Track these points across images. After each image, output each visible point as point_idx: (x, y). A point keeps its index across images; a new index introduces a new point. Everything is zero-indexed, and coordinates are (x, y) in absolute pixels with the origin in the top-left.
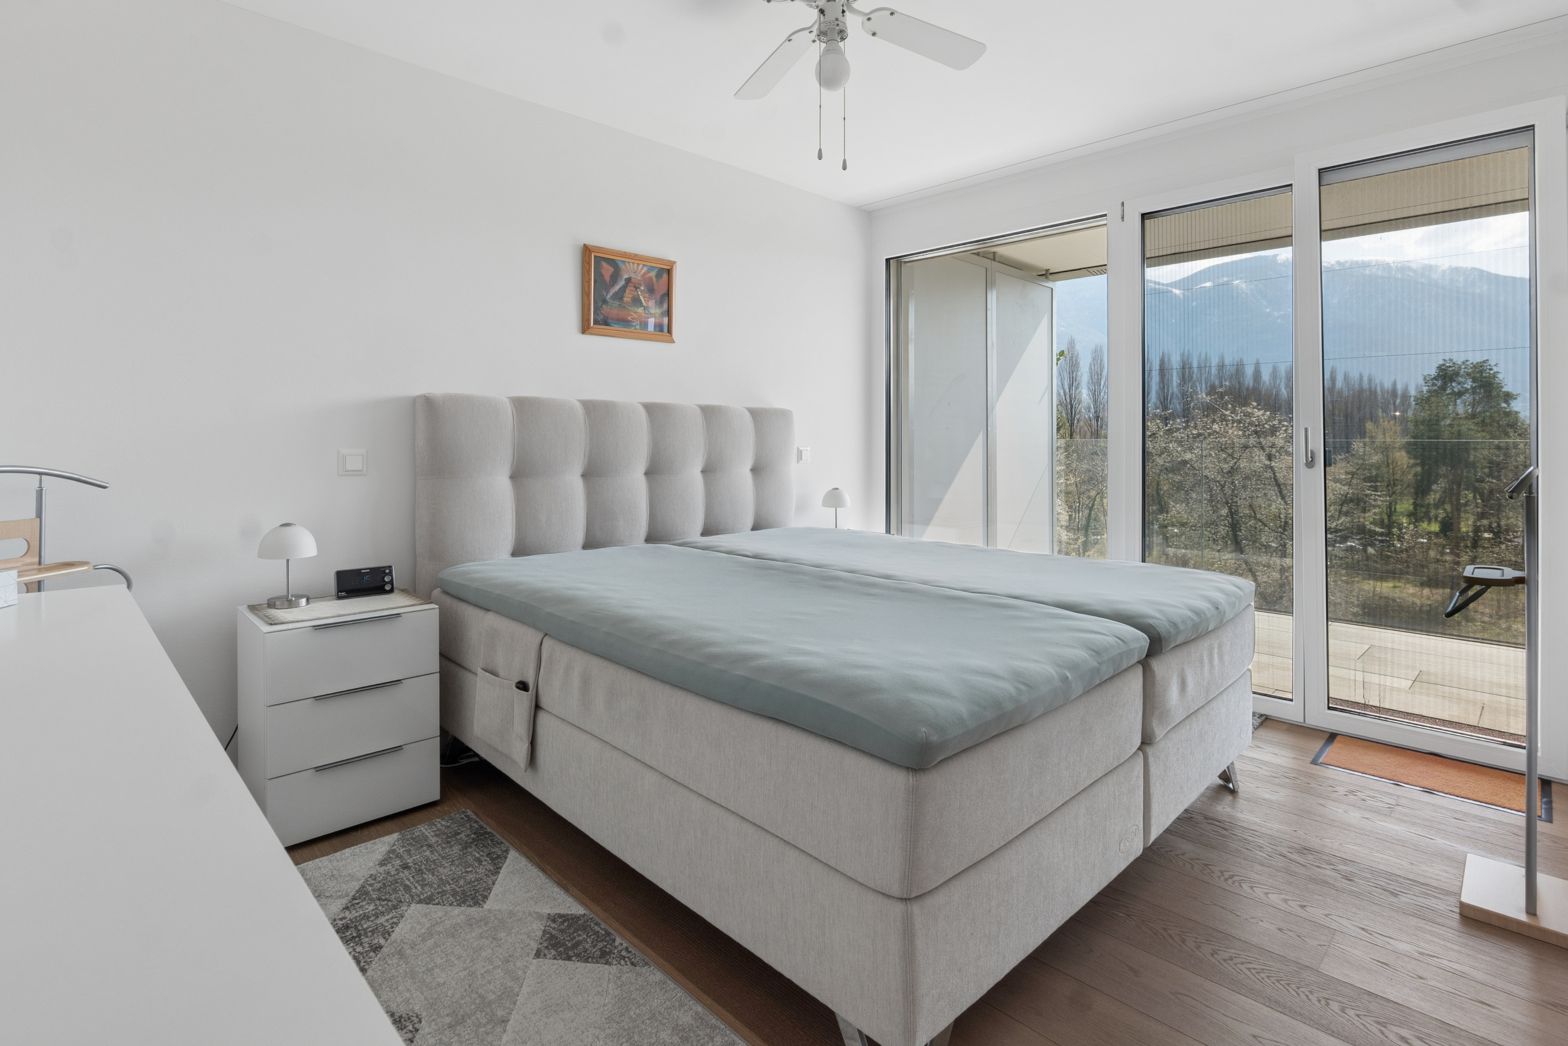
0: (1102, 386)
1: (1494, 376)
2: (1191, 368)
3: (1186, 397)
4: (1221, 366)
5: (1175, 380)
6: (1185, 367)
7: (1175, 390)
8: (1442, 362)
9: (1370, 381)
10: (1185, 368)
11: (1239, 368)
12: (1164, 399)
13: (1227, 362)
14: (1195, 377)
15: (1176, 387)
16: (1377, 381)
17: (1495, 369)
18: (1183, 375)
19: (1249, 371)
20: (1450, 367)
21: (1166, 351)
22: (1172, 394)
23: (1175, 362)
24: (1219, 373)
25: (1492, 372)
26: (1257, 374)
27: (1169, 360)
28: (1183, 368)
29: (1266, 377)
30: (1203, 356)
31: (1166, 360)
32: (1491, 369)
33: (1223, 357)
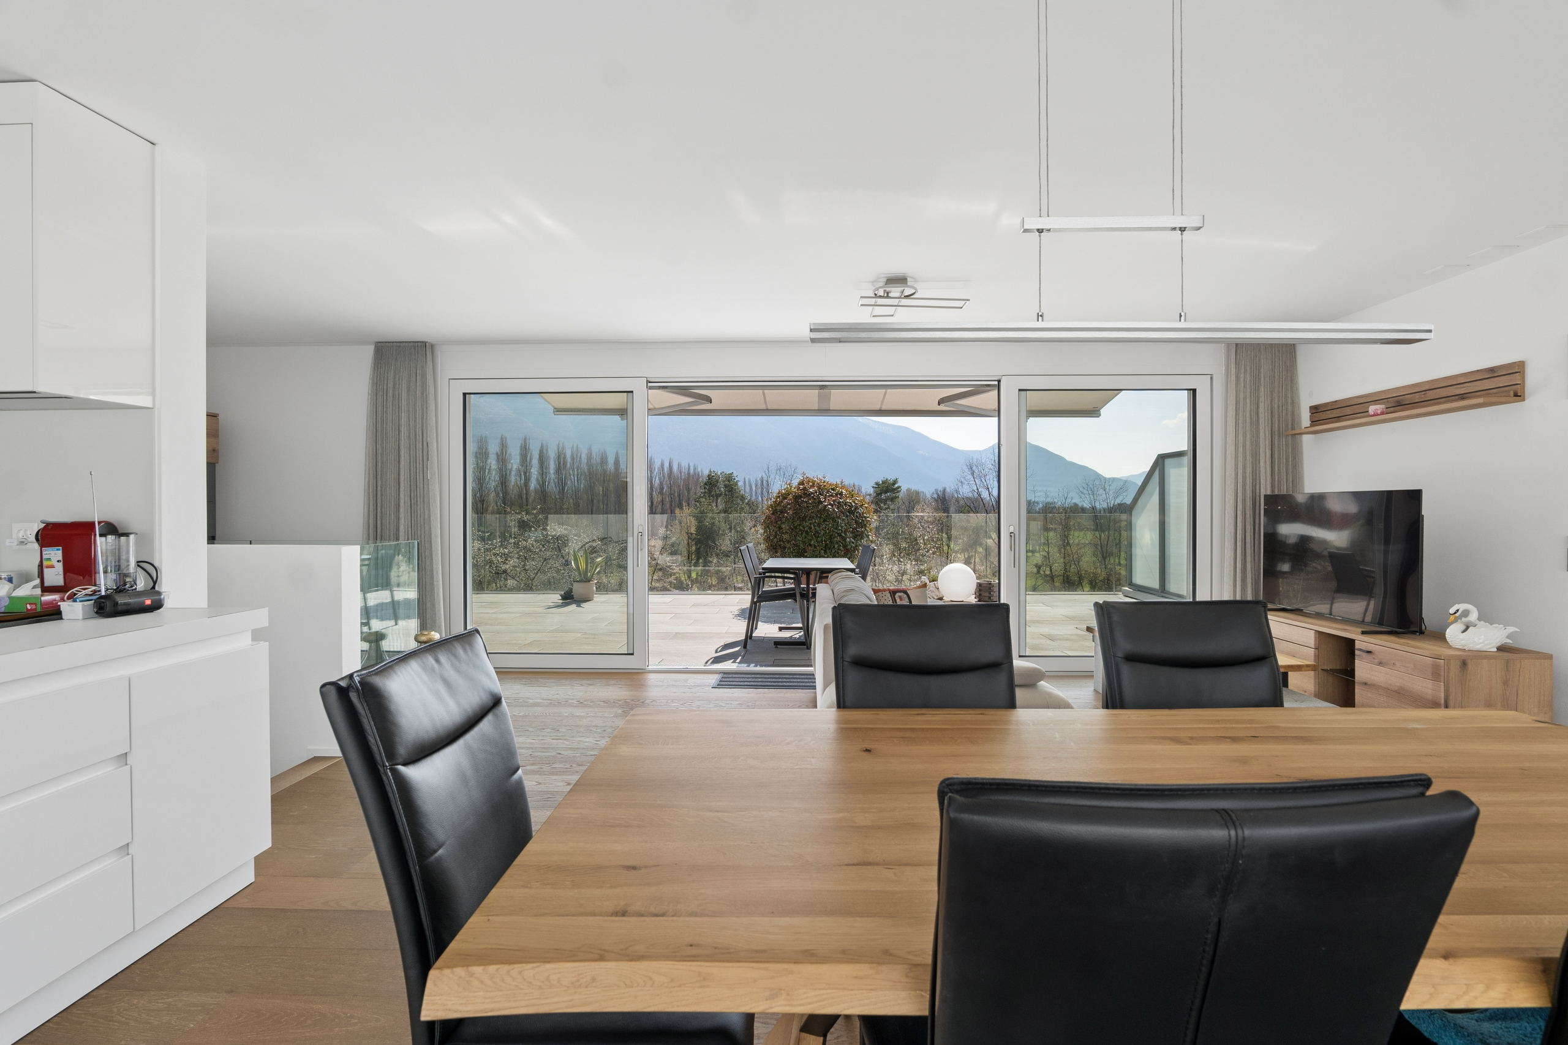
0: (486, 473)
2: (565, 458)
4: (590, 457)
7: (553, 476)
9: (695, 469)
10: (560, 457)
11: (604, 460)
12: (543, 483)
13: (594, 454)
14: (568, 465)
15: (554, 473)
16: (699, 470)
18: (559, 463)
20: (715, 474)
21: (544, 443)
22: (550, 479)
23: (552, 454)
24: (588, 461)
25: (734, 479)
27: (547, 450)
28: (559, 457)
30: (575, 449)
31: (545, 450)
33: (590, 448)
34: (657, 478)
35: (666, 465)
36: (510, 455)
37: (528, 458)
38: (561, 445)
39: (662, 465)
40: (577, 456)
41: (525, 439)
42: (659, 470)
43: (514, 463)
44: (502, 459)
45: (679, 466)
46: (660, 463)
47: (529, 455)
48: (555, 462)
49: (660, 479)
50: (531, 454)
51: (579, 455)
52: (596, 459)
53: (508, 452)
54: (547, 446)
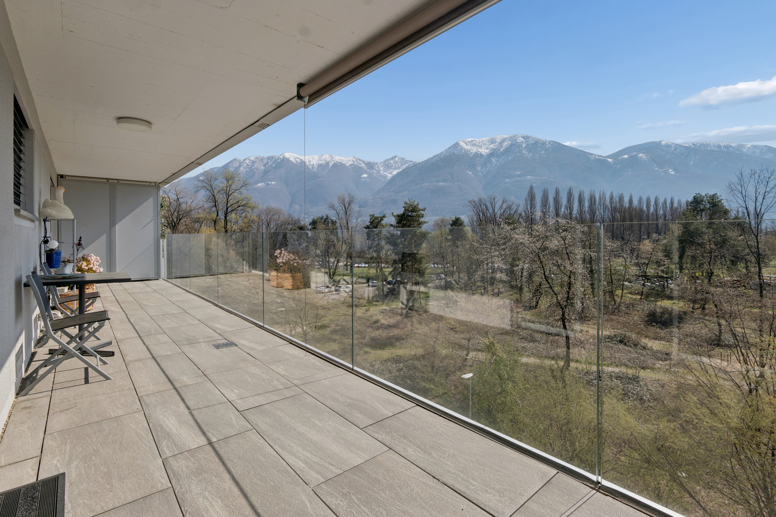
1: (720, 201)
2: (595, 199)
3: (592, 212)
5: (587, 204)
6: (592, 200)
8: (695, 195)
13: (614, 196)
14: (597, 203)
17: (720, 198)
18: (591, 202)
19: (626, 200)
20: (699, 197)
23: (587, 197)
25: (719, 199)
26: (631, 201)
27: (583, 195)
28: (591, 198)
29: (635, 202)
30: (602, 192)
31: (582, 194)
32: (718, 198)
34: (661, 210)
35: (669, 201)
36: (561, 198)
37: (572, 200)
38: (592, 192)
39: (665, 202)
40: (603, 197)
41: (570, 189)
42: (663, 204)
43: (564, 201)
44: (557, 201)
45: (679, 202)
46: (663, 200)
47: (572, 197)
48: (589, 201)
49: (663, 210)
50: (574, 197)
51: (604, 197)
52: (616, 198)
53: (560, 197)
54: (583, 192)
